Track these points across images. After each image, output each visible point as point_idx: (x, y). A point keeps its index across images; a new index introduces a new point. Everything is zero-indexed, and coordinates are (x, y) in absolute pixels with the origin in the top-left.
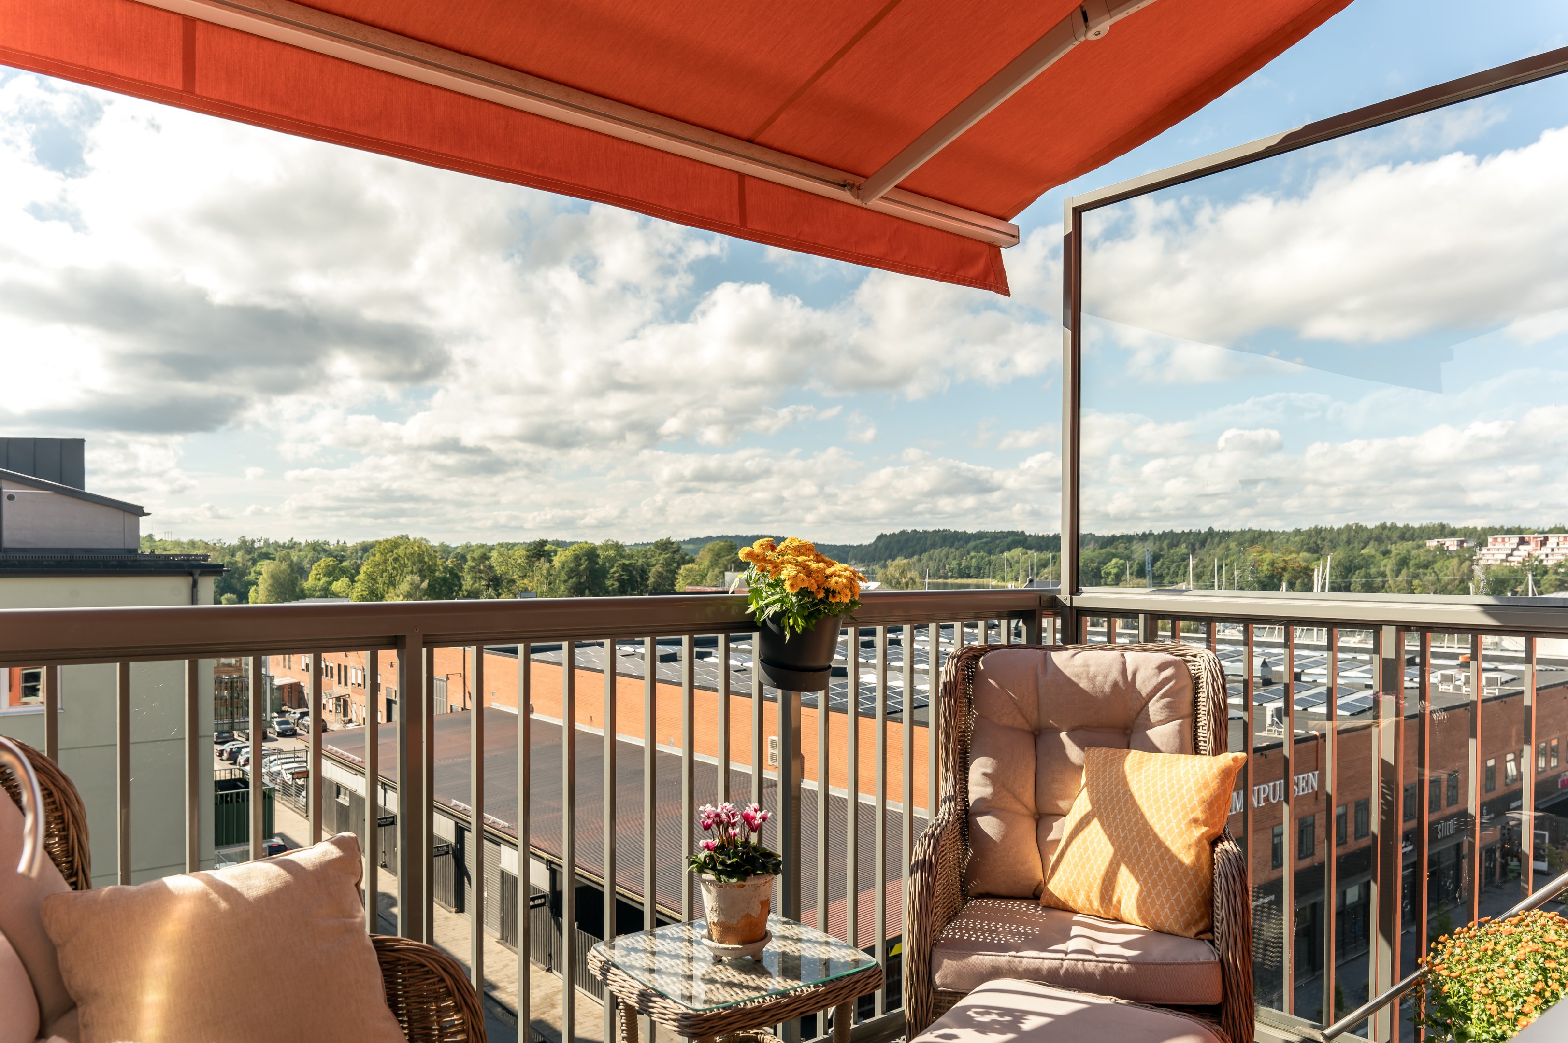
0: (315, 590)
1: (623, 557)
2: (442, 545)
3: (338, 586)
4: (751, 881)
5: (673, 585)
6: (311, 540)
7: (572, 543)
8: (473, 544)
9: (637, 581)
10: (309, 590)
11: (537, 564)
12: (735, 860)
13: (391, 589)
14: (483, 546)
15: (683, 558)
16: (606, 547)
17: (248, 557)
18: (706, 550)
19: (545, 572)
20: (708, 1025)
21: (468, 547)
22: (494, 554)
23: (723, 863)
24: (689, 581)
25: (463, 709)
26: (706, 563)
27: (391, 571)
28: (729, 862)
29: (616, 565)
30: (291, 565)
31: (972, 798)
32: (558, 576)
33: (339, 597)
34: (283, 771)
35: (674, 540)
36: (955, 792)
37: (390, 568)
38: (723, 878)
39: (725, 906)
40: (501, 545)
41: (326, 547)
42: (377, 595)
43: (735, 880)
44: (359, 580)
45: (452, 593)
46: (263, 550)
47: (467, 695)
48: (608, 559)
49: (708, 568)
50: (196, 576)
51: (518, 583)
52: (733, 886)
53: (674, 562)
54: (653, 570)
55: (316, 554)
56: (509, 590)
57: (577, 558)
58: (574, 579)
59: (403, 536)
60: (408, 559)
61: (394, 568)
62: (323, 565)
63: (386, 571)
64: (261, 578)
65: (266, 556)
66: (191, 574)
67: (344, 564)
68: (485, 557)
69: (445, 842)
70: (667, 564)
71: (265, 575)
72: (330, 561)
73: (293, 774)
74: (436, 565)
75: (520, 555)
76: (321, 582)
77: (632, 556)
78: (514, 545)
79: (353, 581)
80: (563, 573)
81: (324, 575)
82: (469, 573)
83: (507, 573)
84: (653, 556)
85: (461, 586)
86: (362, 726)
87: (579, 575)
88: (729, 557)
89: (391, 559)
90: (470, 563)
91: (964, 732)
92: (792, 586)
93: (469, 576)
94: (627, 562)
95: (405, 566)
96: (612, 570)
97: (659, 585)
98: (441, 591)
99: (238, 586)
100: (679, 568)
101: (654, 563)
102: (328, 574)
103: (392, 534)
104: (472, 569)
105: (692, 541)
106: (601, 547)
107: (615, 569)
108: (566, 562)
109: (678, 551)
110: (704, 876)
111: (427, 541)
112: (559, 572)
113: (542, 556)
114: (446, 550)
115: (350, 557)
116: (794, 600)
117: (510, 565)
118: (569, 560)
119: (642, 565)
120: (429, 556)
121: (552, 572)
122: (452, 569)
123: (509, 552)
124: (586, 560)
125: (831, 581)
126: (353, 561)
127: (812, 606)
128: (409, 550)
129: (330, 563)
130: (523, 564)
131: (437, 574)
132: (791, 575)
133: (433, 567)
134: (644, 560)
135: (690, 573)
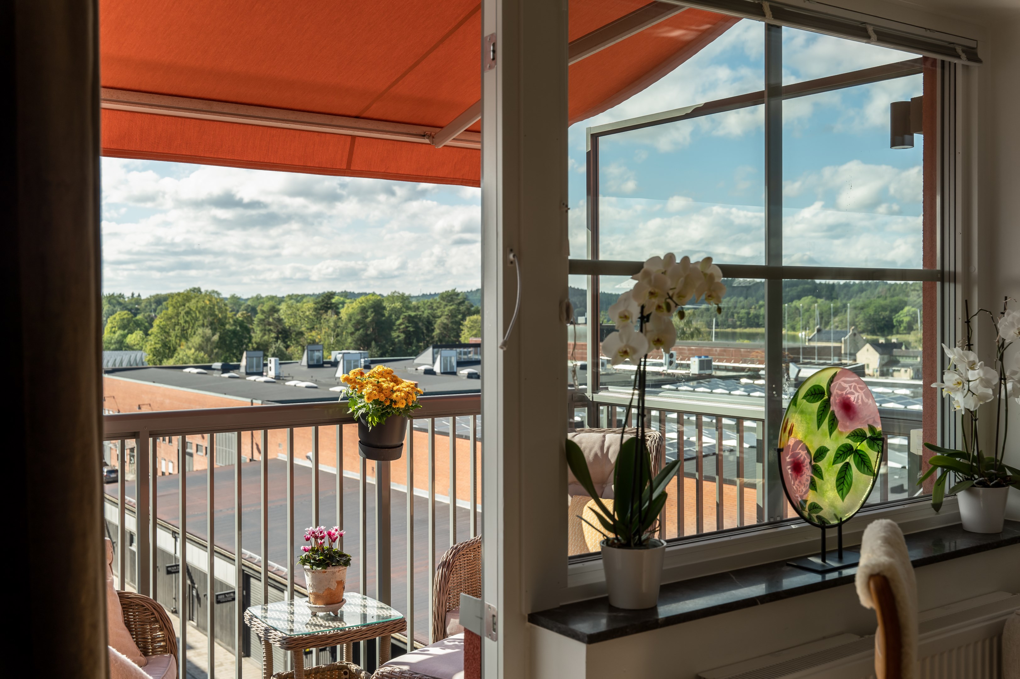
0: (110, 343)
1: (408, 308)
2: (233, 297)
3: (133, 338)
4: (330, 569)
5: (458, 336)
7: (360, 295)
8: (264, 295)
9: (423, 333)
10: (105, 342)
11: (324, 316)
12: (321, 557)
13: (183, 342)
14: (272, 298)
15: (468, 309)
16: (393, 298)
19: (332, 324)
20: (295, 642)
21: (258, 299)
22: (283, 307)
23: (314, 559)
24: (474, 332)
25: (251, 460)
27: (183, 324)
28: (317, 559)
29: (402, 317)
32: (344, 328)
33: (133, 350)
35: (459, 291)
37: (182, 321)
38: (314, 567)
39: (317, 584)
40: (291, 297)
41: (121, 300)
42: (169, 348)
43: (320, 568)
44: (152, 333)
45: (242, 345)
47: (255, 447)
48: (394, 310)
51: (306, 335)
52: (319, 572)
53: (460, 313)
54: (439, 321)
55: (112, 307)
56: (298, 343)
57: (363, 310)
58: (361, 331)
59: (195, 289)
60: (199, 312)
61: (186, 322)
62: (117, 318)
63: (178, 324)
67: (139, 317)
68: (274, 310)
70: (452, 315)
72: (125, 314)
74: (225, 317)
75: (308, 307)
76: (117, 335)
77: (418, 308)
78: (304, 296)
79: (147, 334)
80: (350, 325)
81: (119, 329)
82: (258, 325)
83: (295, 326)
84: (438, 308)
85: (250, 338)
87: (366, 327)
89: (183, 313)
90: (260, 316)
93: (258, 329)
94: (413, 314)
95: (196, 319)
96: (398, 322)
97: (444, 337)
98: (231, 343)
100: (464, 319)
101: (439, 314)
102: (123, 327)
104: (261, 321)
106: (388, 298)
107: (400, 321)
108: (353, 314)
109: (463, 302)
110: (305, 567)
111: (219, 294)
112: (346, 324)
113: (329, 308)
114: (236, 301)
115: (144, 310)
116: (371, 406)
117: (298, 317)
118: (356, 311)
119: (428, 316)
120: (220, 308)
121: (339, 324)
122: (242, 321)
123: (298, 304)
124: (372, 312)
125: (395, 394)
126: (147, 314)
127: (383, 410)
128: (201, 304)
129: (126, 316)
130: (311, 317)
131: (228, 327)
132: (369, 391)
133: (223, 320)
134: (430, 311)
135: (476, 325)
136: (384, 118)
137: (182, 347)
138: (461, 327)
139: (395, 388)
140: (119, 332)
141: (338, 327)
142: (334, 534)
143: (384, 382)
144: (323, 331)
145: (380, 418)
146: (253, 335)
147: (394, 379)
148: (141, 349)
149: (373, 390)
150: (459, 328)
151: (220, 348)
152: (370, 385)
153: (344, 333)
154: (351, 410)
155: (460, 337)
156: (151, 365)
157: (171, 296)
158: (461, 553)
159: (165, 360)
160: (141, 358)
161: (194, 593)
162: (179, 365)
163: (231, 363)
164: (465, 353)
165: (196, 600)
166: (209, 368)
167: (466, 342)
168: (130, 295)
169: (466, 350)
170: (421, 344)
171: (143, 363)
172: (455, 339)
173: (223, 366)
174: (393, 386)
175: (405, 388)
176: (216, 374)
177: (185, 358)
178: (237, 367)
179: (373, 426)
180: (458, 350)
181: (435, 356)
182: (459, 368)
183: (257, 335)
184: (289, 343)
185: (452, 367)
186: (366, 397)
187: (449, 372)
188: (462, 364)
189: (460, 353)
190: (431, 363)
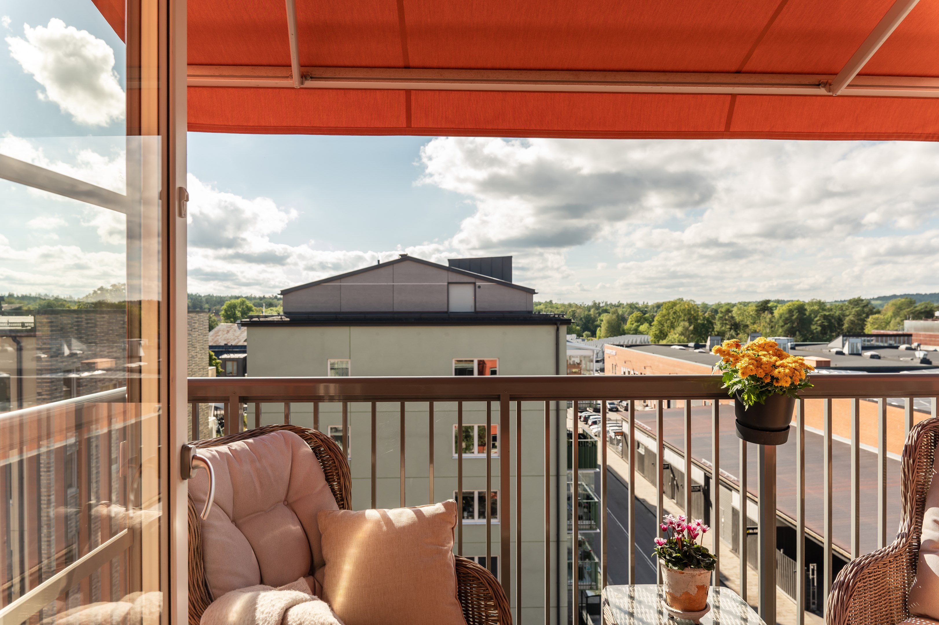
0: (630, 330)
1: (824, 310)
2: (703, 304)
3: (643, 327)
5: (863, 329)
6: (629, 302)
7: (788, 301)
8: (723, 303)
9: (835, 327)
10: (627, 330)
11: (763, 315)
12: (679, 555)
13: (672, 330)
14: (728, 304)
15: (871, 310)
16: (812, 304)
17: (597, 312)
18: (890, 304)
19: (768, 320)
21: (719, 305)
22: (735, 309)
23: (670, 555)
24: (876, 326)
26: (890, 314)
27: (672, 320)
28: (674, 555)
29: (819, 315)
30: (618, 316)
31: (923, 538)
32: (777, 322)
33: (643, 334)
34: (610, 431)
35: (863, 298)
36: (909, 531)
37: (671, 318)
38: (670, 565)
39: (674, 583)
40: (740, 303)
41: (637, 306)
42: (664, 334)
43: (676, 568)
44: (654, 325)
45: (708, 332)
46: (604, 308)
48: (813, 311)
49: (891, 317)
50: (558, 325)
51: (750, 327)
52: (676, 571)
53: (864, 313)
54: (847, 318)
55: (632, 310)
57: (790, 311)
58: (789, 325)
59: (680, 299)
60: (682, 312)
61: (673, 318)
62: (635, 316)
63: (669, 319)
64: (603, 323)
65: (606, 311)
66: (556, 324)
67: (647, 315)
68: (729, 311)
69: (698, 484)
70: (858, 314)
71: (604, 322)
73: (615, 433)
74: (698, 315)
75: (751, 310)
76: (634, 326)
77: (831, 310)
78: (749, 303)
79: (651, 325)
80: (780, 321)
81: (635, 322)
82: (718, 320)
83: (742, 321)
84: (847, 309)
85: (713, 328)
86: (654, 409)
87: (792, 322)
88: (908, 310)
89: (672, 313)
90: (720, 315)
91: (924, 485)
92: (743, 374)
93: (719, 323)
94: (827, 313)
95: (680, 317)
97: (852, 329)
98: (701, 331)
99: (592, 328)
100: (867, 317)
101: (848, 314)
102: (637, 321)
103: (672, 298)
104: (721, 318)
105: (879, 298)
106: (808, 304)
107: (818, 318)
108: (783, 313)
109: (867, 305)
111: (694, 302)
112: (778, 320)
113: (766, 310)
114: (705, 307)
115: (650, 311)
116: (746, 383)
117: (745, 316)
118: (785, 312)
119: (839, 315)
120: (694, 310)
121: (773, 320)
122: (708, 318)
123: (745, 307)
124: (797, 312)
125: (777, 370)
126: (651, 314)
127: (761, 388)
128: (682, 308)
129: (639, 315)
130: (753, 315)
131: (699, 321)
132: (744, 365)
133: (696, 317)
134: (840, 312)
135: (877, 321)
136: (769, 70)
137: (671, 333)
138: (865, 323)
139: (778, 363)
140: (635, 324)
141: (772, 322)
142: (695, 529)
143: (764, 355)
144: (762, 325)
145: (758, 396)
146: (715, 326)
147: (778, 353)
148: (647, 334)
149: (749, 364)
150: (864, 323)
151: (694, 334)
152: (747, 359)
153: (777, 326)
154: (725, 386)
155: (864, 329)
156: (653, 343)
157: (665, 303)
158: (866, 571)
159: (661, 341)
160: (648, 340)
161: (675, 482)
162: (669, 344)
163: (701, 344)
164: (868, 341)
165: (676, 487)
166: (686, 346)
167: (869, 333)
168: (642, 303)
169: (869, 338)
170: (834, 334)
171: (648, 342)
172: (860, 331)
173: (695, 345)
174: (776, 361)
175: (792, 363)
176: (691, 350)
177: (673, 340)
178: (704, 346)
179: (749, 405)
180: (863, 338)
181: (845, 342)
182: (863, 351)
183: (718, 327)
184: (738, 332)
185: (857, 350)
186: (740, 372)
187: (855, 353)
188: (865, 348)
189: (864, 341)
190: (841, 346)
